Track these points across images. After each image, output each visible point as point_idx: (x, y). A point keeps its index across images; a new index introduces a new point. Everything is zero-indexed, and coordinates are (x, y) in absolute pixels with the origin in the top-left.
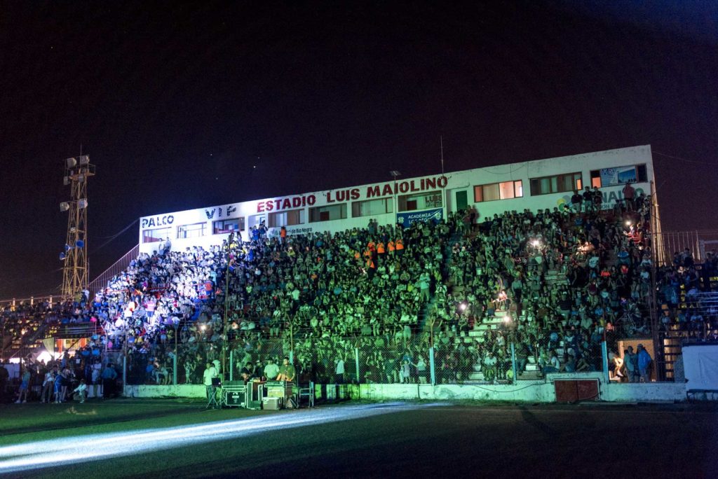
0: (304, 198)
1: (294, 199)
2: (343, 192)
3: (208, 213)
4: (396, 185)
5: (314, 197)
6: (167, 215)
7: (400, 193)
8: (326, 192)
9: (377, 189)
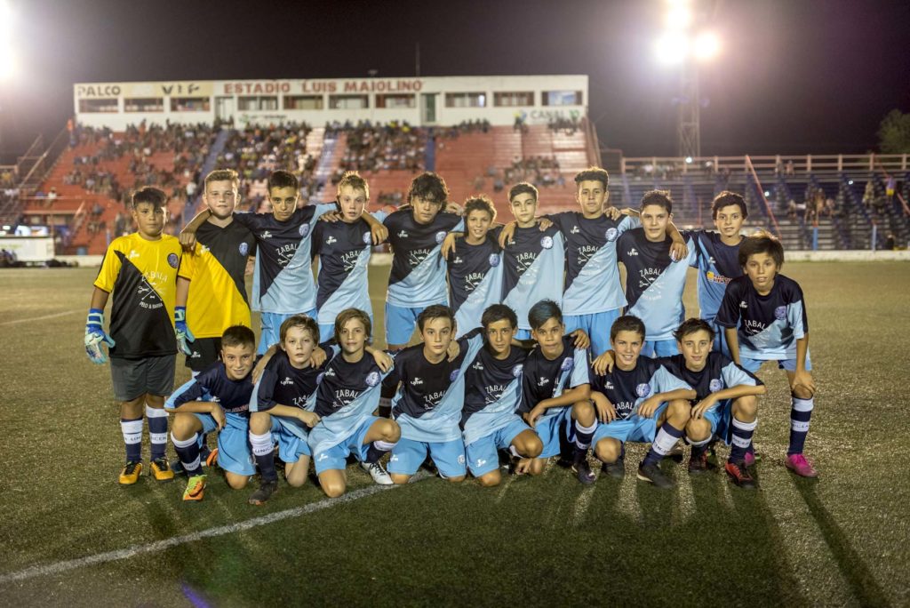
0: (277, 85)
1: (267, 86)
2: (319, 85)
3: (164, 89)
4: (373, 84)
5: (288, 86)
6: (112, 85)
7: (377, 92)
8: (302, 81)
9: (354, 85)
